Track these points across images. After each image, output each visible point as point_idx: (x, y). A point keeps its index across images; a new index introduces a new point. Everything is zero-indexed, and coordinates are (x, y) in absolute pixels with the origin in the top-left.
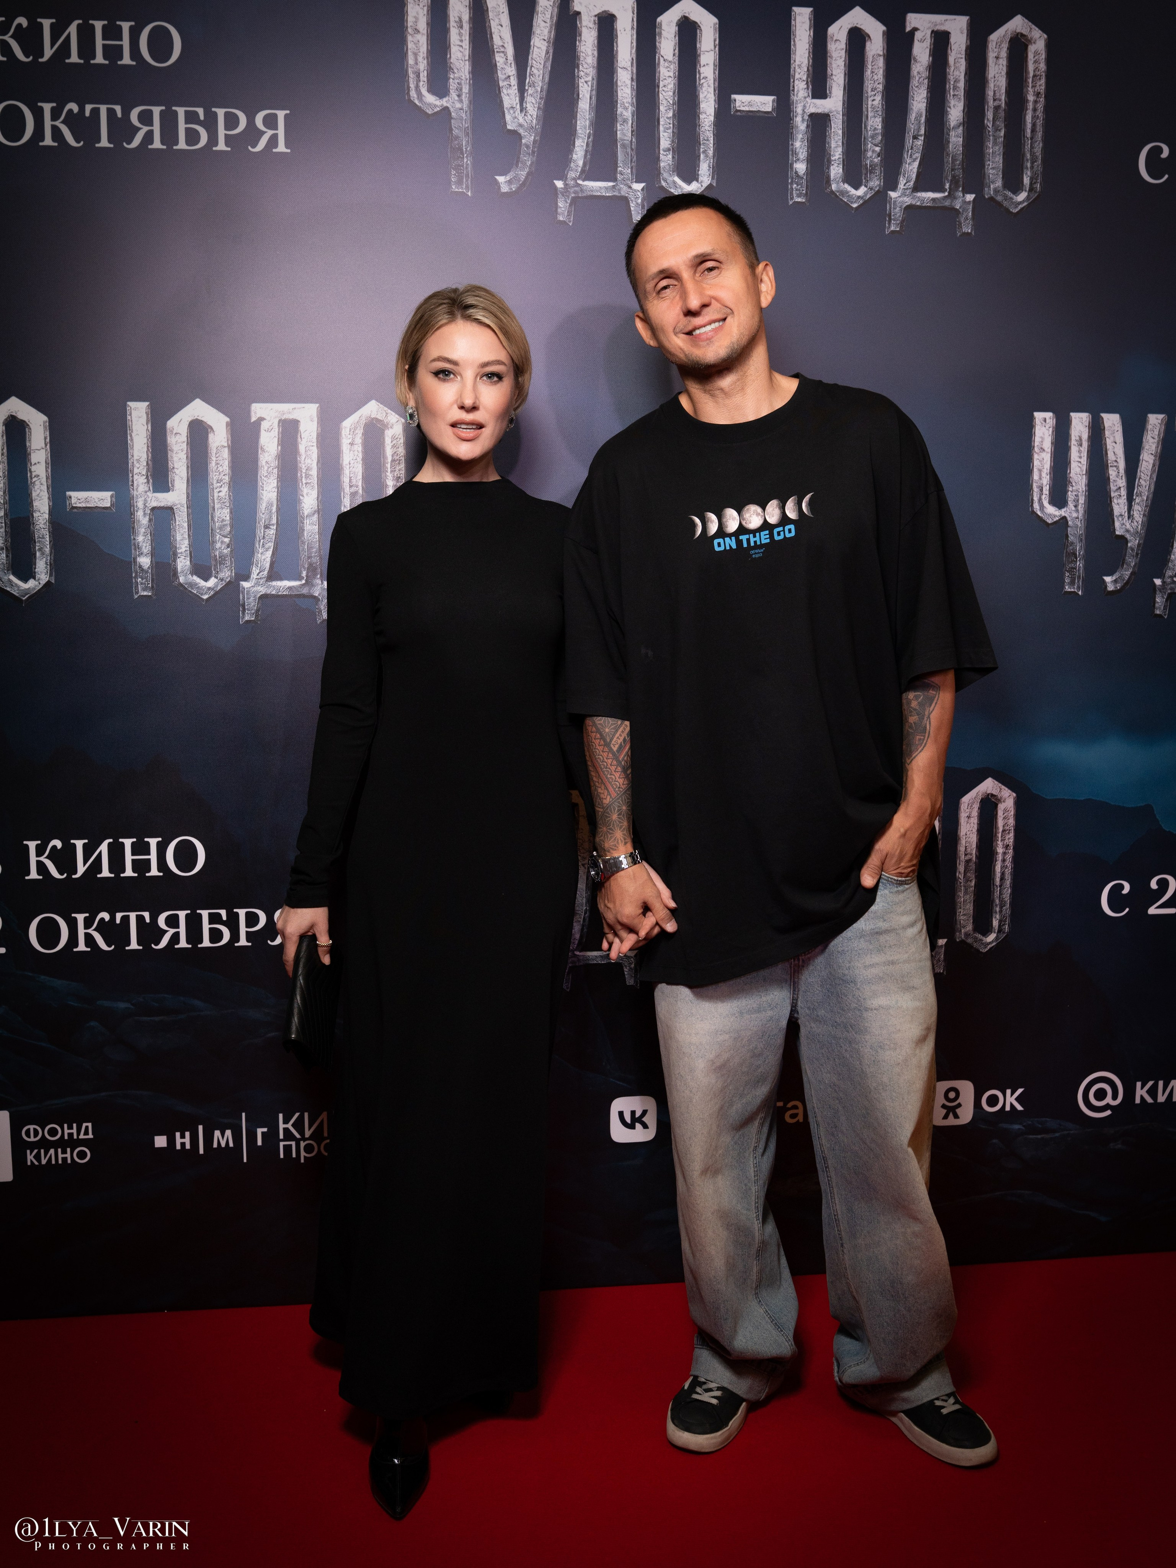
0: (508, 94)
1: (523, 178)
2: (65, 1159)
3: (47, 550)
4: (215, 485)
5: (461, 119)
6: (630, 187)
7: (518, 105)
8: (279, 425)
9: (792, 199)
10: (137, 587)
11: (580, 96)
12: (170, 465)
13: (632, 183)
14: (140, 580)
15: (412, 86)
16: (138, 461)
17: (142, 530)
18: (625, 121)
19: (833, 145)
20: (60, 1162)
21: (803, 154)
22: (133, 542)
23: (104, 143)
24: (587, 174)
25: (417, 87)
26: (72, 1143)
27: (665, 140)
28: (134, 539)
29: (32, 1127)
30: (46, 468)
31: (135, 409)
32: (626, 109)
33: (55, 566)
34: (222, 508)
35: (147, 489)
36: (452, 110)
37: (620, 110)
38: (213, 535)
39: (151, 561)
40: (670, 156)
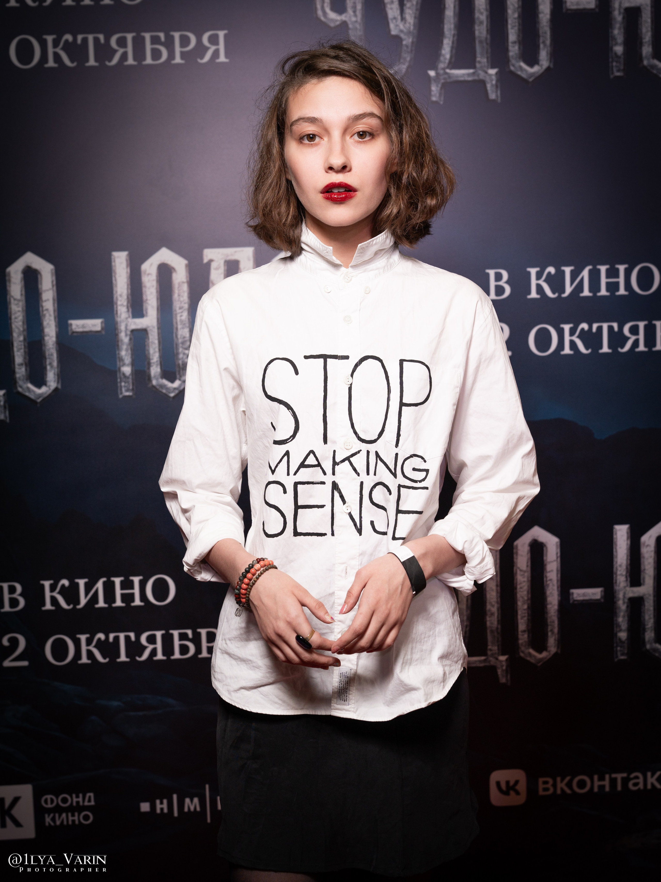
0: (391, 9)
1: (404, 70)
2: (73, 821)
3: (55, 364)
4: (178, 311)
5: (356, 29)
6: (486, 72)
7: (399, 17)
8: (225, 265)
9: (613, 73)
10: (121, 390)
11: (447, 6)
12: (144, 297)
13: (488, 68)
14: (123, 384)
15: (319, 6)
16: (121, 296)
17: (124, 347)
18: (481, 23)
19: (644, 30)
20: (70, 823)
21: (620, 39)
22: (117, 356)
23: (92, 62)
24: (454, 64)
25: (323, 8)
26: (79, 809)
27: (513, 35)
28: (119, 354)
29: (49, 797)
30: (54, 304)
31: (118, 257)
32: (482, 13)
33: (61, 376)
34: (183, 328)
35: (127, 316)
36: (349, 22)
37: (477, 15)
38: (177, 349)
39: (132, 370)
40: (517, 47)
